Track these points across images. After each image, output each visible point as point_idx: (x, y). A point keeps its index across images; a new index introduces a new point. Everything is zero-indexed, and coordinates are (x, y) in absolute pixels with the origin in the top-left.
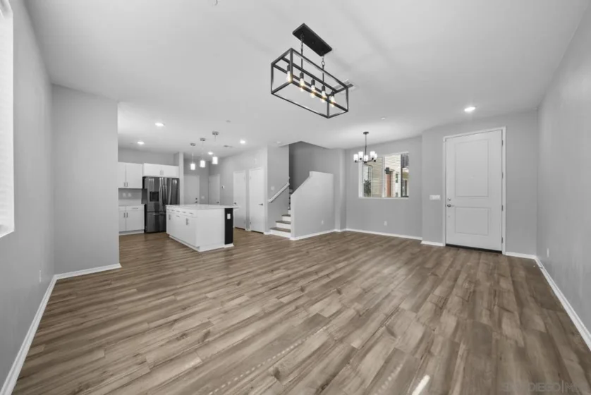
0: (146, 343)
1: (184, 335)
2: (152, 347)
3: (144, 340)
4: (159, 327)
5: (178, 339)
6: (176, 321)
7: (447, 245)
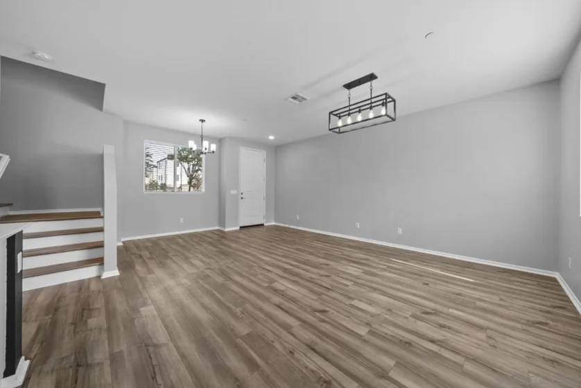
0: (477, 348)
1: (442, 326)
2: (477, 341)
3: (478, 352)
4: (454, 351)
5: (449, 328)
6: (432, 341)
7: (241, 227)
